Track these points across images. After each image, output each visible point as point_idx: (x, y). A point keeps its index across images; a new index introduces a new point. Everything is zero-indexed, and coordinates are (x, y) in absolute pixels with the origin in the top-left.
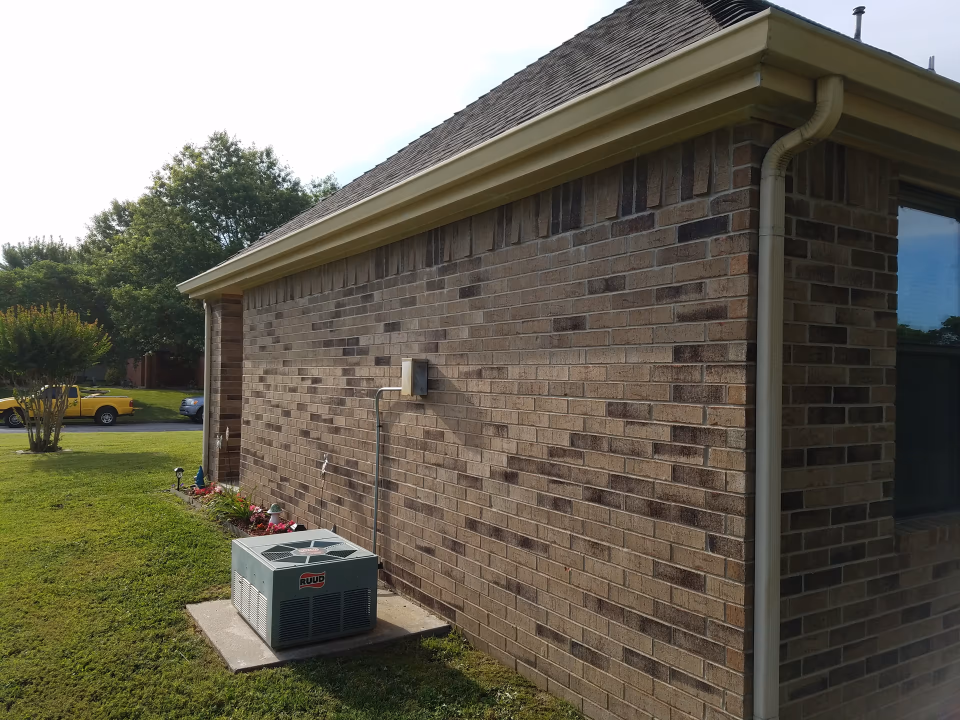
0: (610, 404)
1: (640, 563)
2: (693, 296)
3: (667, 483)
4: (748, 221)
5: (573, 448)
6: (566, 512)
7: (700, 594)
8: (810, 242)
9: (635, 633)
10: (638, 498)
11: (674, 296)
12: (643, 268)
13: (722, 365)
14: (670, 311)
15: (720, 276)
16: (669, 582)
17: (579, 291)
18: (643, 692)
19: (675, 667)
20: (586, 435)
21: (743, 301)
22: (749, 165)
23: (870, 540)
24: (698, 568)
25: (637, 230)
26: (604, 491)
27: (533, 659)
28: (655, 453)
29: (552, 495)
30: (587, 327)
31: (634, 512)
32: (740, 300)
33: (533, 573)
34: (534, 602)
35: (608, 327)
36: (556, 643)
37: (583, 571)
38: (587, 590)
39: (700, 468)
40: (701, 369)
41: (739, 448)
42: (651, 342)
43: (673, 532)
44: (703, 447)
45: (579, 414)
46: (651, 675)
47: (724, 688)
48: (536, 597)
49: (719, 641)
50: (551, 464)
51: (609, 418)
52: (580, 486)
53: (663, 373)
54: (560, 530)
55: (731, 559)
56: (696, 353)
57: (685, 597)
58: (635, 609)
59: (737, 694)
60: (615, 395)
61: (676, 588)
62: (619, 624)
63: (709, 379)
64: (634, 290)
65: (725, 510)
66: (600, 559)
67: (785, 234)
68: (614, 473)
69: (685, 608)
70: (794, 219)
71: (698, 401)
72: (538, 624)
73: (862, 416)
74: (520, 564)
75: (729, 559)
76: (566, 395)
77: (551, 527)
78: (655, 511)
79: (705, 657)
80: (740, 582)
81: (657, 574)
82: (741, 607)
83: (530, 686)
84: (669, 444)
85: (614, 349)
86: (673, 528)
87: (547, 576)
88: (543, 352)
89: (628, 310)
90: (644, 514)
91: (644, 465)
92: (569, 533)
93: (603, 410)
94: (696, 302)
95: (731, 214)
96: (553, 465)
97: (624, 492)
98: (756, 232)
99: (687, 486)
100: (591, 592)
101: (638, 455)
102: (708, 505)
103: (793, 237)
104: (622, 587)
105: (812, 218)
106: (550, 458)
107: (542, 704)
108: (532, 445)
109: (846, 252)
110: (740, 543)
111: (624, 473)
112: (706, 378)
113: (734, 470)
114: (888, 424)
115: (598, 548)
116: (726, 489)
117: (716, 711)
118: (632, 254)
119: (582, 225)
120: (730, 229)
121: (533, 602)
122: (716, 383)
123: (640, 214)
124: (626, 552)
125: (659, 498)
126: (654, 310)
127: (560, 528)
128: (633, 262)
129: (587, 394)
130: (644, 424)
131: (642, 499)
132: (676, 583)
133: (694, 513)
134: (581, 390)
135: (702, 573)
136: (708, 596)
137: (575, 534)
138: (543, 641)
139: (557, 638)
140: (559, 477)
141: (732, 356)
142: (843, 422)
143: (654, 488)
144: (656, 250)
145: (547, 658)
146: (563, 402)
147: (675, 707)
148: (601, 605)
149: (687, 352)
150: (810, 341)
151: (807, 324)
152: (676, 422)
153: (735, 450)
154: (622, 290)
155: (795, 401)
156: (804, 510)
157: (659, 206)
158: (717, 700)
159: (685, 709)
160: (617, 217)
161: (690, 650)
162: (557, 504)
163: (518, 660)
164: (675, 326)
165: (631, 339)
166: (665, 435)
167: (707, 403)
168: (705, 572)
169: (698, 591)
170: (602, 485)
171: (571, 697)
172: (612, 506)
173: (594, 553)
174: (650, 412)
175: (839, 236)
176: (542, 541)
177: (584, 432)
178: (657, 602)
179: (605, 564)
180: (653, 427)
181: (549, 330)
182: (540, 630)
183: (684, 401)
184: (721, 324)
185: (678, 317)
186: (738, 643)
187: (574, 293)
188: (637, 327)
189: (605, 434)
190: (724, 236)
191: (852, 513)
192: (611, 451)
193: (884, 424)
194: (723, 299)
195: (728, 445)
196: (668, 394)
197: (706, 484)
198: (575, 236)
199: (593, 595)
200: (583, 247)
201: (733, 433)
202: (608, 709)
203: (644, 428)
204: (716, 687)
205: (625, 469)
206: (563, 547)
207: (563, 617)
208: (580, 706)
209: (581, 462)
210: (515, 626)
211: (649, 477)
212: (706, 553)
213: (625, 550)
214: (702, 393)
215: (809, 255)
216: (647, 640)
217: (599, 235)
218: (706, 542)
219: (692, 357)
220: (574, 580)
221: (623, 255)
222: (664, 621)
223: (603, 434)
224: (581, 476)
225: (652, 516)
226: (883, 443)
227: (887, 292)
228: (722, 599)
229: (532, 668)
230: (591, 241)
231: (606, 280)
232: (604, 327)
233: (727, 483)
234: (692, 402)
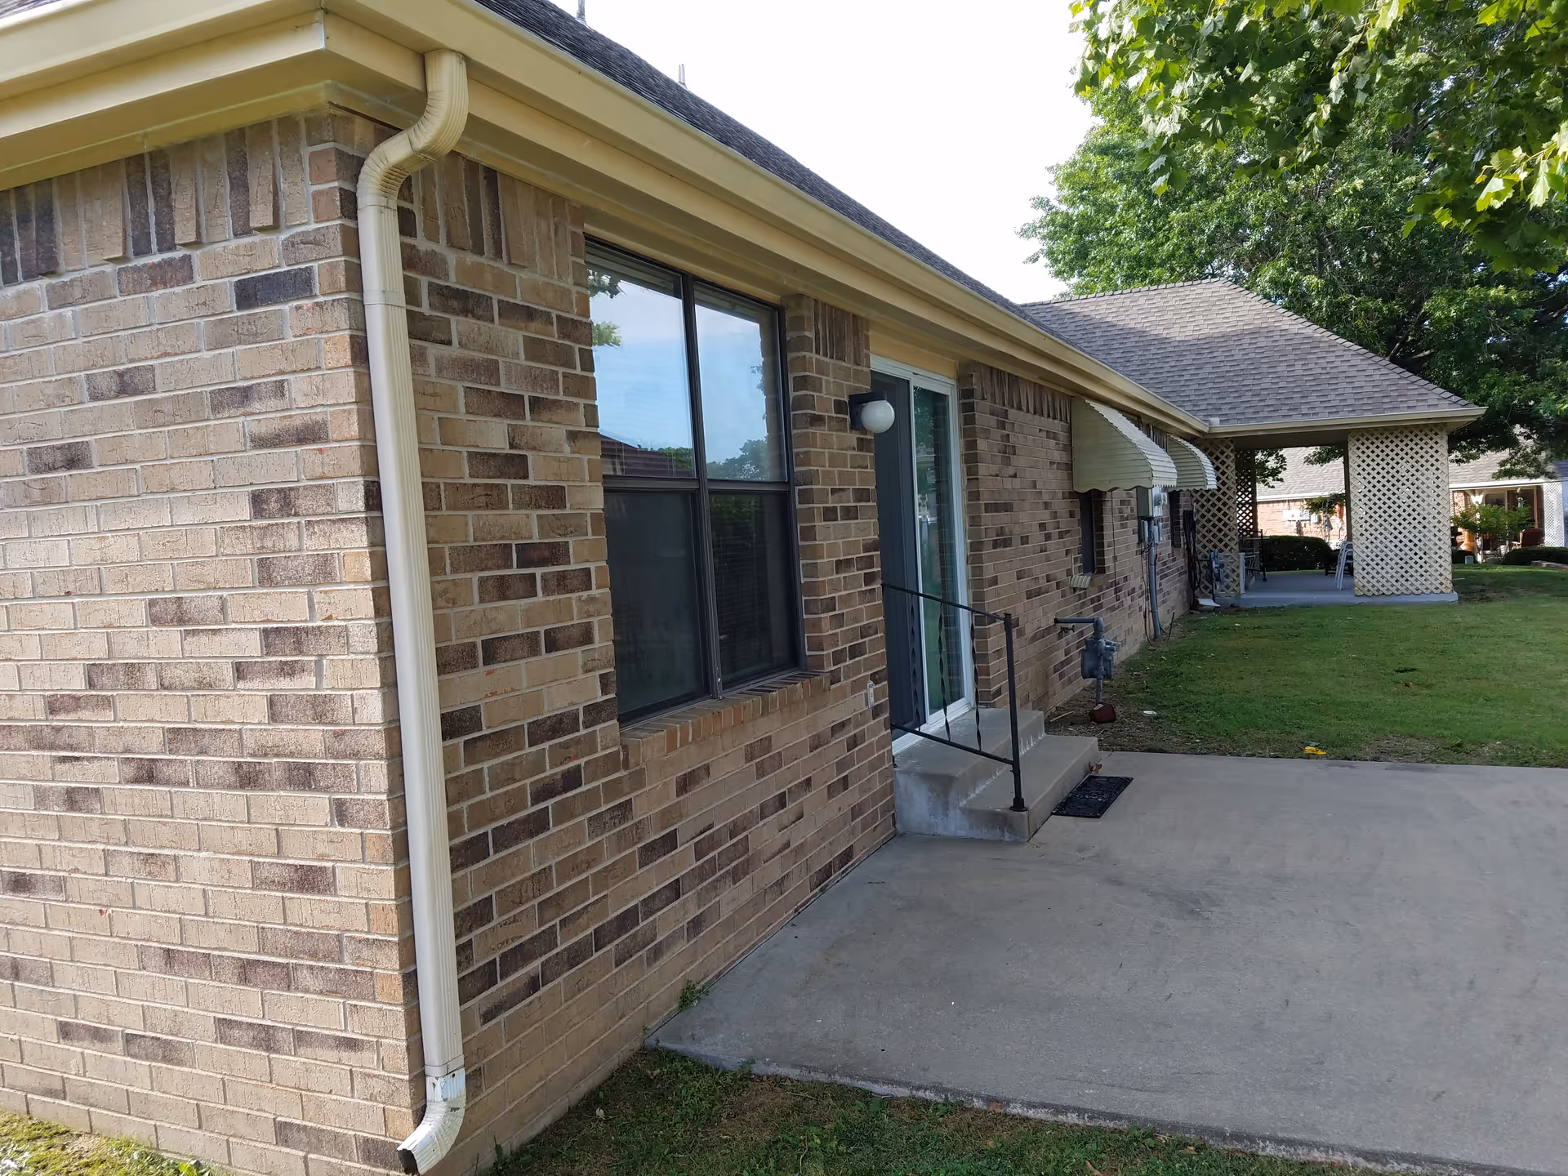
0: (152, 603)
1: (229, 872)
2: (273, 403)
3: (263, 727)
4: (342, 279)
5: (94, 693)
6: (90, 811)
7: (329, 898)
8: (453, 319)
9: (233, 989)
10: (218, 762)
11: (242, 404)
12: (184, 353)
13: (330, 520)
14: (238, 431)
15: (309, 370)
16: (277, 890)
17: (70, 394)
18: (254, 1082)
19: (301, 1025)
20: (114, 665)
21: (350, 412)
22: (336, 184)
23: (586, 759)
24: (322, 858)
25: (165, 285)
26: (157, 760)
27: (58, 1086)
28: (239, 678)
29: (61, 784)
30: (95, 463)
31: (212, 786)
32: (344, 411)
33: (41, 934)
34: (48, 986)
35: (133, 462)
36: (98, 1045)
37: (134, 907)
38: (144, 940)
39: (312, 693)
40: (298, 527)
41: (368, 653)
42: (212, 485)
43: (278, 807)
44: (313, 658)
45: (99, 628)
46: (264, 1050)
47: (378, 1037)
48: (52, 976)
49: (363, 965)
50: (53, 728)
51: (154, 628)
52: (113, 758)
53: (238, 538)
54: (85, 846)
55: (371, 831)
56: (286, 500)
57: (308, 909)
58: (228, 950)
59: (398, 1040)
60: (159, 586)
61: (291, 898)
62: (204, 982)
63: (313, 544)
64: (172, 394)
65: (355, 755)
66: (162, 881)
67: (407, 303)
68: (172, 726)
69: (308, 927)
70: (424, 281)
71: (298, 583)
72: (61, 1022)
73: (562, 583)
74: (12, 923)
75: (368, 831)
76: (68, 594)
77: (67, 844)
78: (247, 778)
79: (344, 997)
80: (387, 864)
81: (259, 883)
82: (391, 902)
83: (57, 1133)
84: (259, 660)
85: (147, 501)
86: (278, 802)
87: (67, 934)
88: (14, 514)
89: (166, 429)
90: (229, 787)
91: (223, 702)
92: (102, 847)
93: (140, 614)
94: (278, 415)
95: (315, 265)
96: (58, 730)
97: (192, 755)
98: (359, 298)
99: (295, 727)
100: (151, 941)
101: (210, 686)
102: (329, 752)
103: (425, 309)
104: (203, 919)
105: (453, 281)
106: (50, 717)
107: (80, 1158)
108: (11, 697)
109: (514, 338)
110: (381, 803)
111: (189, 722)
112: (308, 543)
113: (363, 688)
114: (600, 592)
115: (156, 863)
116: (354, 721)
117: (369, 1075)
118: (161, 327)
119: (62, 267)
120: (317, 291)
121: (46, 984)
122: (323, 549)
123: (167, 255)
124: (205, 859)
125: (253, 755)
126: (211, 429)
127: (83, 842)
128: (164, 342)
129: (110, 588)
130: (214, 632)
131: (224, 762)
132: (290, 890)
133: (309, 770)
134: (96, 582)
135: (329, 865)
136: (340, 899)
137: (112, 848)
138: (72, 1048)
139: (99, 1036)
140: (72, 748)
141: (342, 505)
142: (535, 595)
143: (241, 738)
144: (202, 321)
145: (84, 1076)
146: (64, 609)
147: (308, 1090)
148: (169, 957)
149: (273, 499)
150: (471, 476)
151: (464, 450)
152: (268, 621)
153: (362, 657)
154: (150, 393)
155: (455, 570)
156: (485, 731)
157: (197, 244)
158: (368, 1058)
159: (322, 1089)
160: (124, 259)
161: (321, 993)
162: (73, 799)
163: (29, 1096)
164: (249, 456)
165: (177, 482)
166: (251, 647)
167: (313, 584)
168: (333, 861)
169: (326, 894)
170: (152, 748)
171: (136, 1128)
172: (174, 785)
173: (150, 873)
174: (223, 610)
175: (500, 315)
176: (53, 873)
177: (109, 659)
178: (263, 928)
179: (171, 887)
180: (231, 635)
181: (21, 471)
182: (66, 1031)
183: (277, 585)
184: (320, 450)
185: (252, 441)
186: (390, 961)
187: (62, 398)
188: (184, 460)
189: (149, 658)
190: (306, 303)
191: (559, 725)
192: (163, 687)
193: (594, 592)
194: (319, 410)
195: (351, 650)
196: (250, 574)
197: (324, 717)
198: (51, 289)
199: (155, 945)
200: (67, 312)
201: (357, 630)
202: (200, 1127)
203: (217, 638)
204: (366, 1038)
205: (189, 715)
206: (93, 874)
207: (105, 998)
208: (153, 1138)
209: (110, 715)
210: (16, 1037)
211: (233, 722)
212: (331, 829)
213: (204, 854)
214: (303, 569)
215: (455, 341)
216: (253, 994)
217: (94, 290)
218: (331, 812)
219: (280, 510)
220: (118, 928)
221: (145, 329)
222: (277, 956)
223: (145, 658)
224: (113, 742)
225: (242, 787)
226: (595, 620)
227: (582, 402)
228: (362, 898)
229: (57, 1101)
230: (84, 299)
231: (121, 375)
232: (126, 462)
233: (354, 711)
234: (290, 586)
